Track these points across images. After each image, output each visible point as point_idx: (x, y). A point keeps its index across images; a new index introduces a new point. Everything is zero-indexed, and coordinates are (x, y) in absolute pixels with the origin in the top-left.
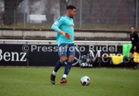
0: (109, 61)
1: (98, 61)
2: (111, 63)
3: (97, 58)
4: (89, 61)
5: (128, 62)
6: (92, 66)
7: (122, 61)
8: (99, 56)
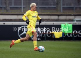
0: (52, 36)
1: (44, 36)
2: (53, 37)
3: (43, 34)
4: (38, 36)
5: (65, 36)
6: (40, 39)
7: (61, 36)
8: (45, 32)
